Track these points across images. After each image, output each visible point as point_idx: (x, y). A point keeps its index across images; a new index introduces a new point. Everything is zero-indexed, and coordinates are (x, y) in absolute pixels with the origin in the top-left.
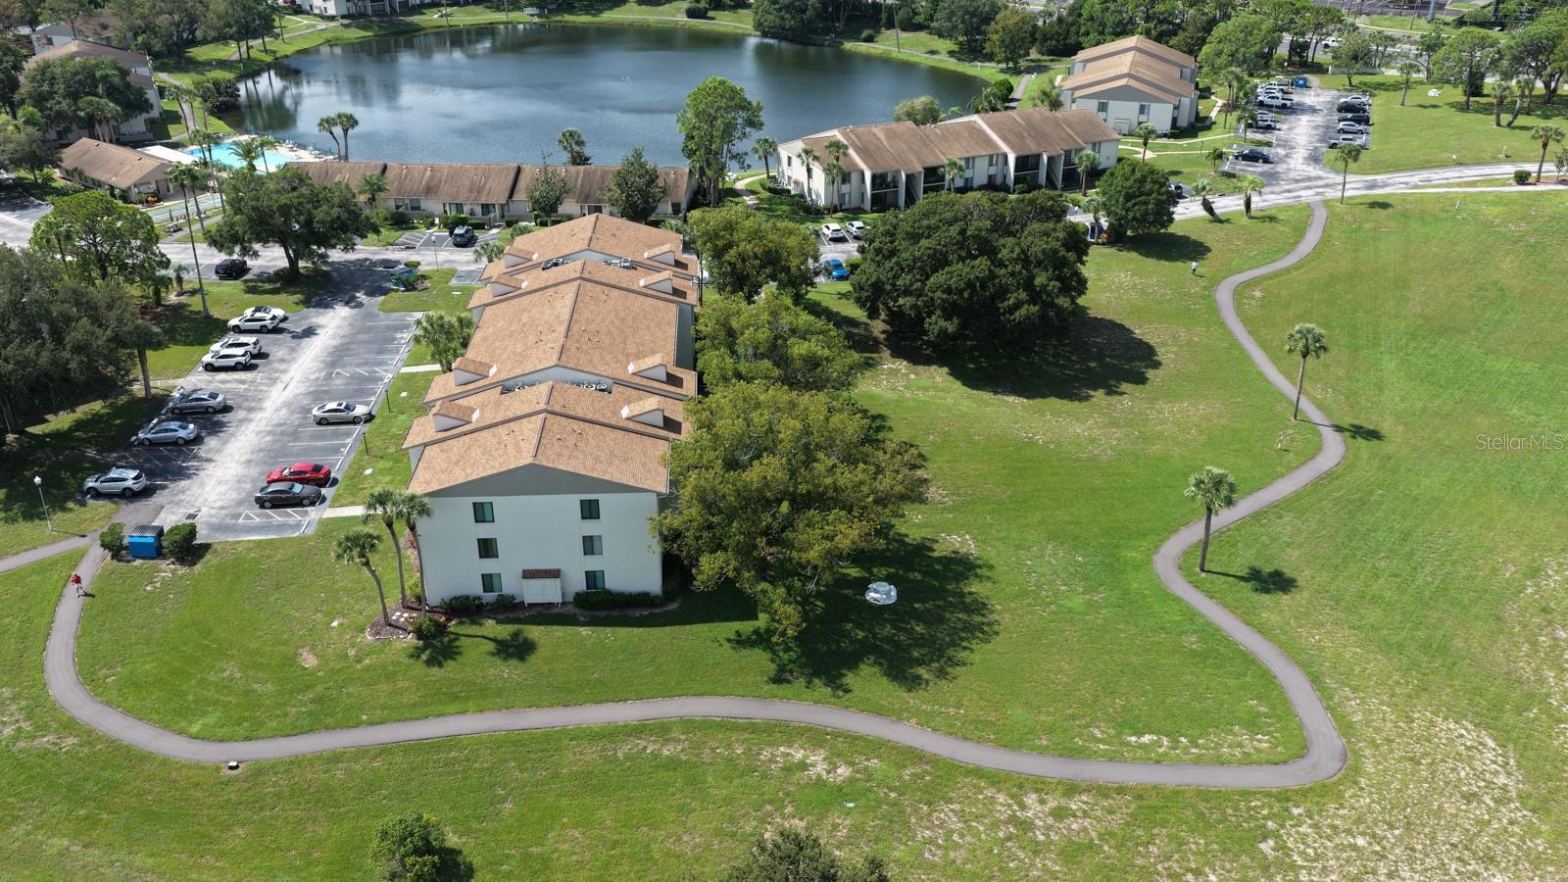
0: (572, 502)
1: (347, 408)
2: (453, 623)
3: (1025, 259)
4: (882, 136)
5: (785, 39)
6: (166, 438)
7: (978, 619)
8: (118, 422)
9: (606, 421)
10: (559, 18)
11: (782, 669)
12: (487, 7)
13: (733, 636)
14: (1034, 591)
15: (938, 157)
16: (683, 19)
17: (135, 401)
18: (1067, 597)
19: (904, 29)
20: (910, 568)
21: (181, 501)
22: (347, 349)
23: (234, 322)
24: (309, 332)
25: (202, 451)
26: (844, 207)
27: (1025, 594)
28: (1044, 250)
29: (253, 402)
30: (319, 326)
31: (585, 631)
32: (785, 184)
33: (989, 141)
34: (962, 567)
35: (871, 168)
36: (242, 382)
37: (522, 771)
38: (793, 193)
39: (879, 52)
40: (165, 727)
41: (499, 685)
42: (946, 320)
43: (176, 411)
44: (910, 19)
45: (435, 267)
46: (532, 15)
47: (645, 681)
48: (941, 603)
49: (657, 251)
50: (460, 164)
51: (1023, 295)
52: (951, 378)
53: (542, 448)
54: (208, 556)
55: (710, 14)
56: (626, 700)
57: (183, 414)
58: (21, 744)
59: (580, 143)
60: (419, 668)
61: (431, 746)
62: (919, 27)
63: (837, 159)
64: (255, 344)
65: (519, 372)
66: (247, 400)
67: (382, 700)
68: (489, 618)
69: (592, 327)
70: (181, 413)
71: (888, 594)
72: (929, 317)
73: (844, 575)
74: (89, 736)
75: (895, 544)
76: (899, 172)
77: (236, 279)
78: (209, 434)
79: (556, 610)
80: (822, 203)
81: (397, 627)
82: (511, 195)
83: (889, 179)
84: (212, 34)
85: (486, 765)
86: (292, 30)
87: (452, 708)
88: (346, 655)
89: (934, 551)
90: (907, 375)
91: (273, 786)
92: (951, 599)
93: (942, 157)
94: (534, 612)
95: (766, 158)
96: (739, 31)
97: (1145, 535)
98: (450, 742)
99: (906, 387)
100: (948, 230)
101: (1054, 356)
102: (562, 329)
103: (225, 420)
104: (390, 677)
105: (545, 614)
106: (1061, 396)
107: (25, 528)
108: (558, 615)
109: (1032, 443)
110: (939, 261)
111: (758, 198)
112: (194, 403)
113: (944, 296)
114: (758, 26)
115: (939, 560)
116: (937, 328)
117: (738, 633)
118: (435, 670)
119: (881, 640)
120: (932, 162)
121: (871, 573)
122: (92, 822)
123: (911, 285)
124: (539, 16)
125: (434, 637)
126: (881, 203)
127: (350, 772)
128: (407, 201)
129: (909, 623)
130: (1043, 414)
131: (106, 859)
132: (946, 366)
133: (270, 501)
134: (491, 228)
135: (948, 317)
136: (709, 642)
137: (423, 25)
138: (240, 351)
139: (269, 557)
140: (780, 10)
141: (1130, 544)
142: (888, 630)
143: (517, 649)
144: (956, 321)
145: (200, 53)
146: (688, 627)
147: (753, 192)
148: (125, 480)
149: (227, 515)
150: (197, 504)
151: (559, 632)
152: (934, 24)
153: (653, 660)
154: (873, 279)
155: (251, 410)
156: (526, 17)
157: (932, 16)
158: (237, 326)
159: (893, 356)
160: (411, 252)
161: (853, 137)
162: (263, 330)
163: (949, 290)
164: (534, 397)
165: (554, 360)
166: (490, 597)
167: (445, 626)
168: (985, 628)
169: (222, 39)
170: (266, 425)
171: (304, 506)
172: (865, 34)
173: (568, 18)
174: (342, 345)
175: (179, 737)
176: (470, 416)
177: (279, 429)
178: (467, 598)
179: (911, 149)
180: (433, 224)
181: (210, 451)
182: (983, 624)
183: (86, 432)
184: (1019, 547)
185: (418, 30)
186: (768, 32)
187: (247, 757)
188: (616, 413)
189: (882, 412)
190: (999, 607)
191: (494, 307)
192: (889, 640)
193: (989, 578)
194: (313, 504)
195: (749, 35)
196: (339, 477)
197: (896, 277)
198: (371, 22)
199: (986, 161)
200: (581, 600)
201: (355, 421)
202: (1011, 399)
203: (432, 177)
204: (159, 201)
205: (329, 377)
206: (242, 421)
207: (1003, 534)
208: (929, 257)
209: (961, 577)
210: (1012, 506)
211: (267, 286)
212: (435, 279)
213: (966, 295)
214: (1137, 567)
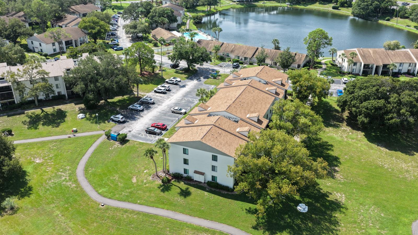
0: (210, 154)
1: (180, 110)
2: (173, 180)
3: (400, 103)
4: (371, 52)
5: (361, 18)
6: (135, 109)
7: (333, 227)
8: (128, 102)
9: (230, 131)
10: (295, 6)
11: (258, 225)
12: (276, 2)
13: (248, 209)
14: (359, 223)
15: (389, 61)
16: (331, 9)
17: (135, 97)
18: (371, 229)
19: (401, 18)
20: (317, 201)
21: (130, 126)
22: (191, 93)
23: (167, 80)
24: (184, 86)
25: (142, 114)
26: (353, 73)
27: (355, 222)
28: (407, 101)
29: (160, 102)
30: (187, 85)
31: (206, 193)
32: (337, 63)
33: (411, 58)
34: (336, 206)
35: (364, 62)
36: (161, 97)
37: (170, 232)
38: (338, 66)
39: (390, 24)
40: (94, 188)
41: (176, 203)
42: (365, 118)
43: (142, 102)
44: (404, 15)
45: (223, 73)
46: (288, 5)
47: (216, 215)
48: (322, 217)
49: (277, 80)
50: (242, 45)
51: (395, 115)
52: (364, 137)
53: (205, 136)
54: (127, 143)
55: (339, 8)
56: (207, 220)
57: (142, 103)
58: (64, 183)
59: (278, 43)
60: (159, 191)
61: (150, 216)
62: (407, 18)
63: (353, 58)
64: (168, 87)
65: (215, 111)
66: (159, 102)
67: (145, 198)
68: (183, 182)
69: (243, 101)
70: (143, 103)
71: (304, 209)
72: (360, 116)
73: (294, 198)
74: (78, 186)
75: (316, 191)
76: (374, 64)
77: (175, 68)
78: (146, 110)
79: (201, 185)
80: (346, 71)
81: (159, 177)
82: (253, 56)
83: (370, 66)
84: (201, 4)
85: (161, 227)
86: (224, 4)
87: (160, 206)
88: (143, 182)
89: (329, 197)
90: (349, 133)
91: (108, 214)
92: (326, 217)
93: (391, 61)
94: (195, 183)
95: (333, 54)
96: (347, 14)
97: (413, 213)
98: (156, 216)
99: (346, 137)
100: (372, 89)
101: (406, 137)
102: (234, 100)
103: (151, 106)
104: (150, 191)
105: (198, 185)
106: (402, 152)
107: (94, 126)
108: (201, 186)
109: (382, 167)
110: (366, 98)
111: (327, 66)
112: (146, 101)
113: (365, 110)
114: (353, 13)
115: (329, 201)
116: (361, 120)
117: (250, 208)
118: (162, 193)
119: (295, 225)
120: (386, 63)
121: (303, 200)
122: (67, 209)
123: (356, 104)
124: (290, 5)
125: (166, 183)
126: (365, 73)
127: (128, 217)
128: (226, 54)
129: (307, 221)
130: (392, 157)
131: (64, 221)
132: (364, 132)
133: (149, 132)
134: (245, 64)
135: (366, 117)
136: (240, 208)
137: (257, 5)
138: (163, 88)
139: (140, 147)
140: (360, 9)
141: (406, 215)
142: (299, 222)
143: (185, 194)
144: (368, 119)
145: (199, 8)
146: (236, 201)
147: (326, 64)
148: (119, 118)
149: (138, 133)
150: (133, 128)
151: (200, 191)
152: (411, 17)
153: (221, 209)
154: (344, 100)
155: (159, 105)
156: (286, 5)
157: (411, 14)
158: (167, 82)
159: (347, 125)
160: (221, 68)
161: (361, 51)
162: (173, 84)
163: (367, 109)
164: (213, 119)
165: (225, 109)
166: (185, 175)
167: (170, 180)
168: (334, 231)
169: (204, 5)
170: (160, 110)
171: (156, 135)
172: (387, 18)
173: (298, 6)
174: (190, 91)
175: (96, 192)
176: (195, 122)
177: (163, 112)
178: (179, 174)
179: (380, 57)
180: (230, 61)
181: (144, 114)
182: (334, 229)
183: (119, 103)
184: (361, 204)
185: (256, 6)
186: (356, 15)
187: (107, 203)
188: (235, 129)
189: (333, 144)
190: (343, 225)
191: (223, 89)
192: (297, 225)
193: (344, 213)
194: (158, 135)
195: (350, 16)
196: (169, 129)
197: (352, 101)
198: (244, 3)
199: (408, 64)
200: (209, 183)
201: (181, 114)
202: (383, 149)
203: (234, 48)
204: (169, 45)
205: (182, 100)
206: (155, 107)
207: (357, 198)
208: (363, 96)
209: (334, 210)
210: (365, 188)
211: (181, 72)
212: (223, 76)
213: (373, 111)
214: (405, 225)
